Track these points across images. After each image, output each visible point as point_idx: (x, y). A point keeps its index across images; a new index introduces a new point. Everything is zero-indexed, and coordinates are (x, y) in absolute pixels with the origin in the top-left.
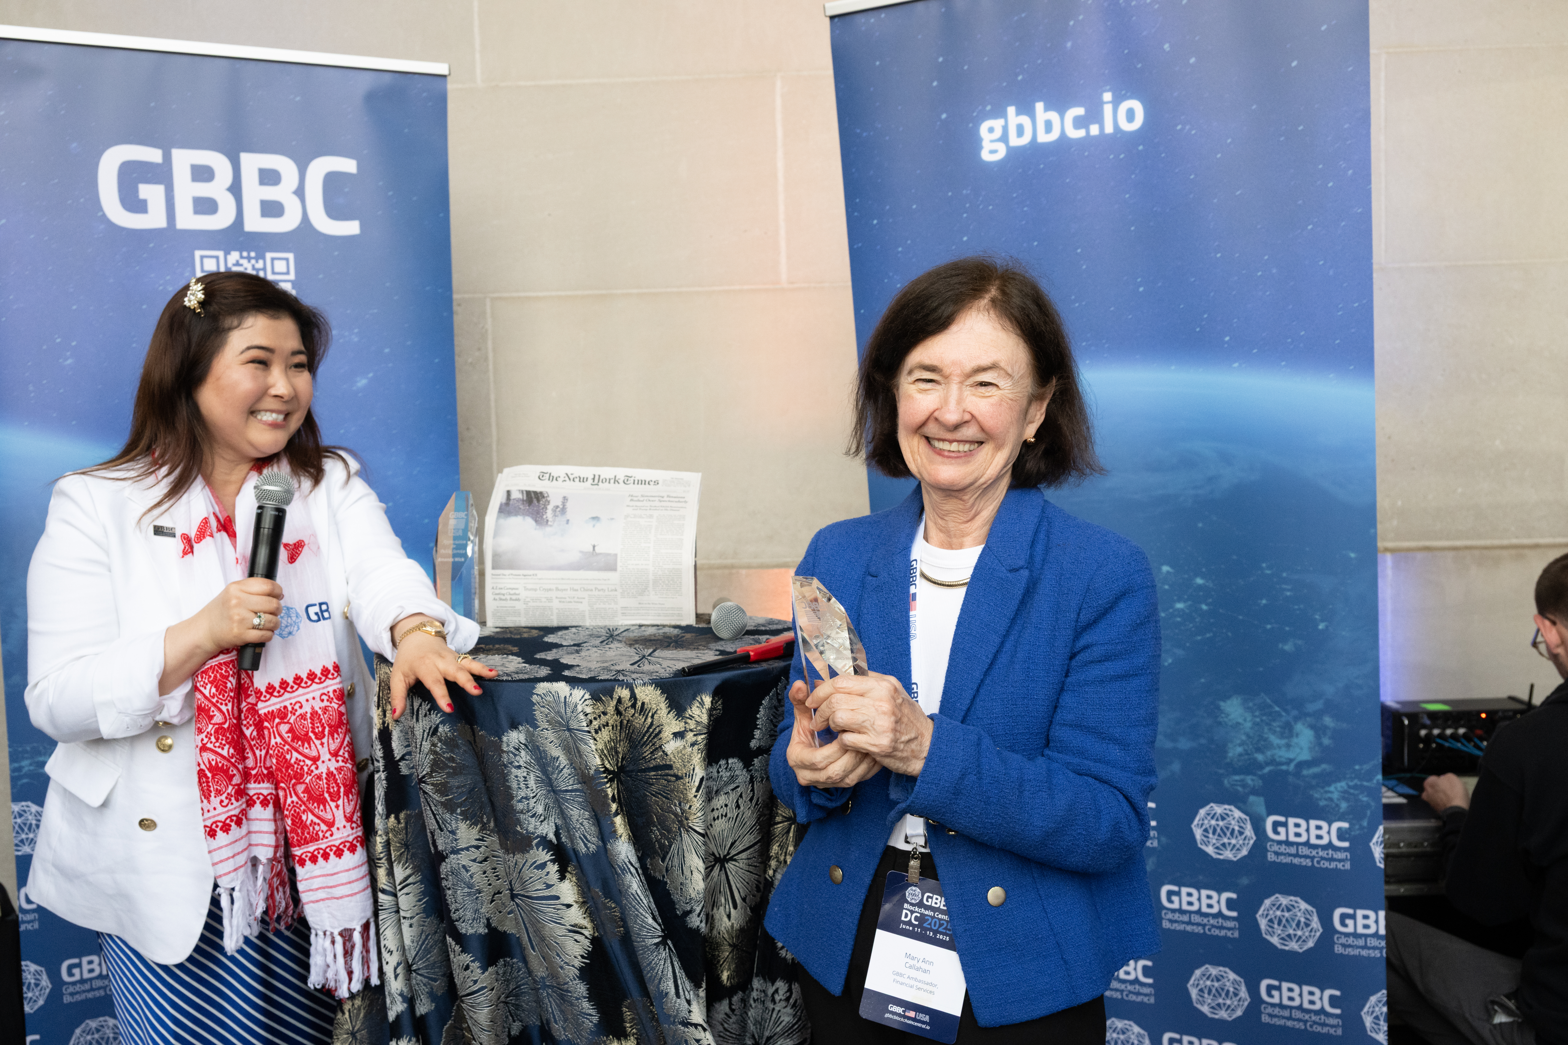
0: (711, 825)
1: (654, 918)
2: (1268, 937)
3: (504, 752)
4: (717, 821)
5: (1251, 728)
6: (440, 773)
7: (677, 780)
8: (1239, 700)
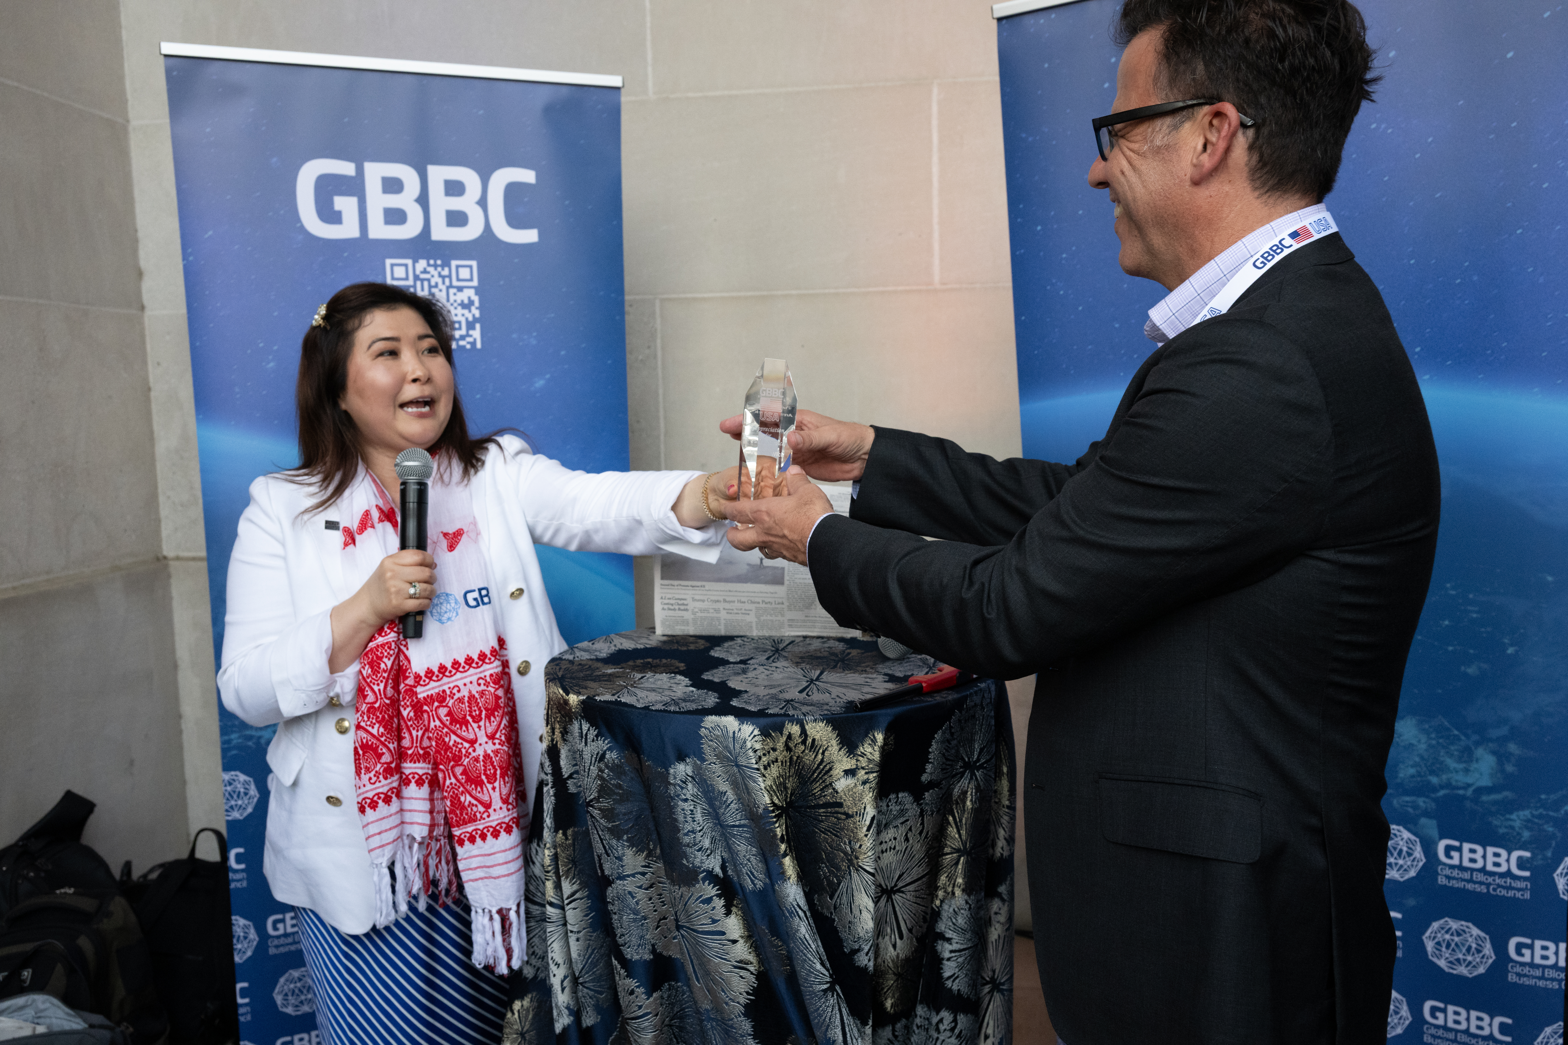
0: (879, 857)
1: (822, 964)
2: (1435, 960)
3: (670, 784)
4: (885, 854)
5: (1426, 750)
6: (607, 799)
7: (847, 818)
8: (1414, 721)
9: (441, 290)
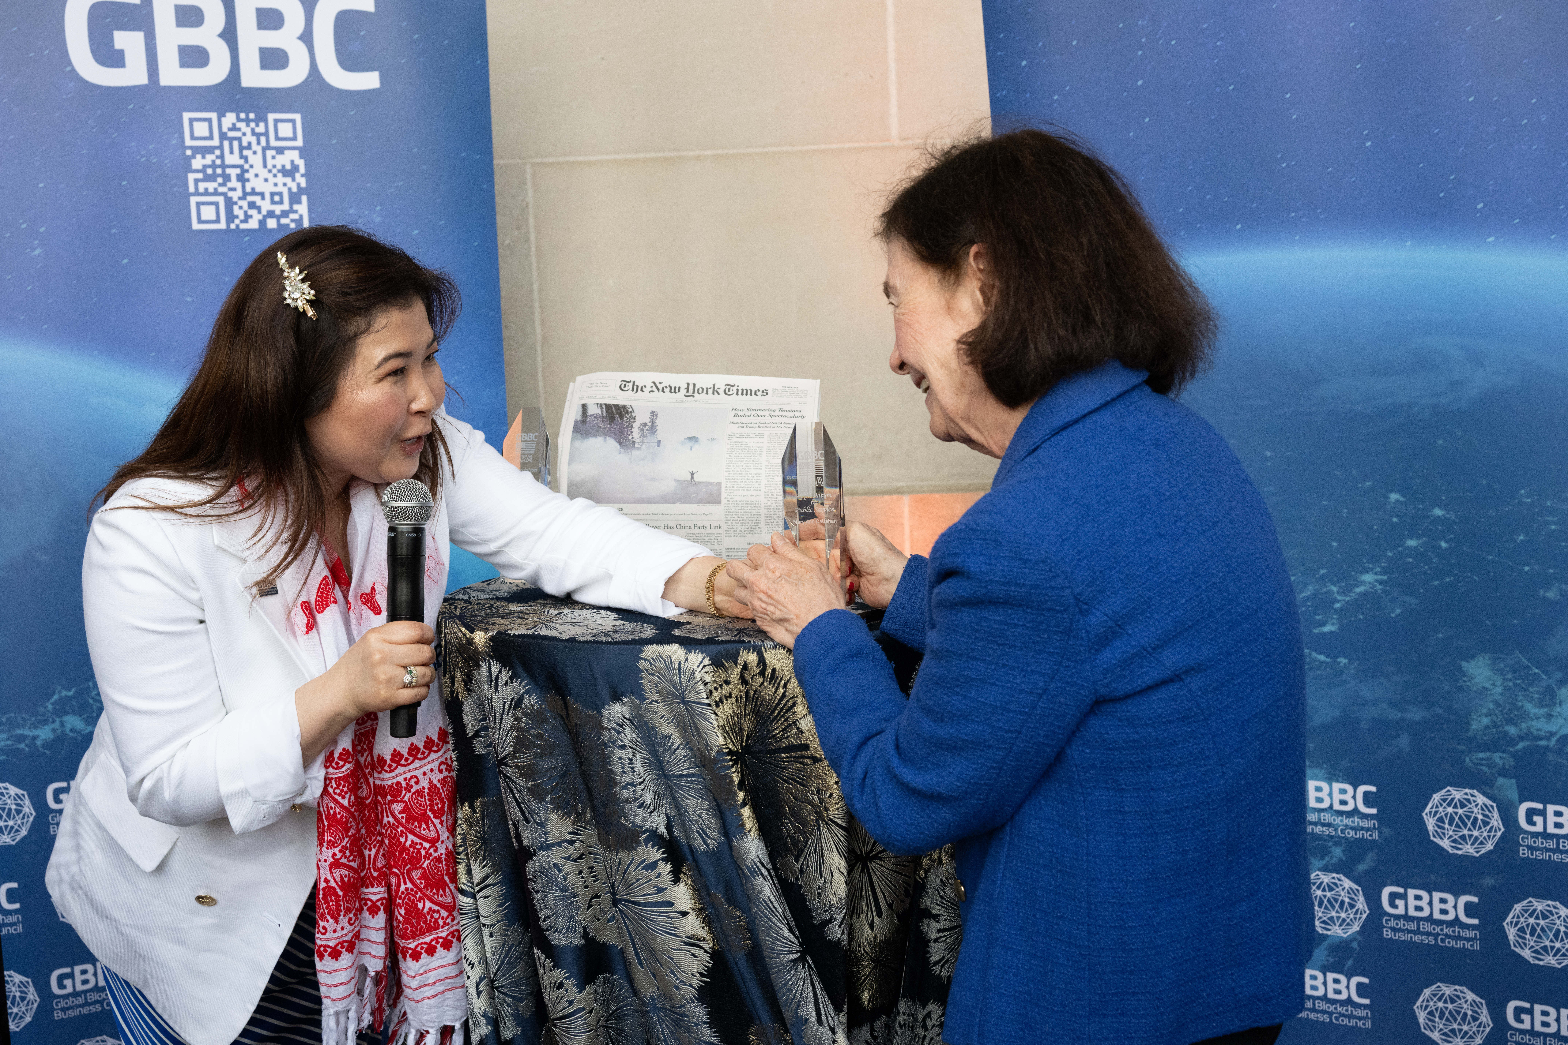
1: (790, 930)
2: (1518, 950)
3: (604, 728)
5: (1501, 694)
6: (526, 753)
7: (814, 763)
8: (1487, 660)
9: (255, 153)
